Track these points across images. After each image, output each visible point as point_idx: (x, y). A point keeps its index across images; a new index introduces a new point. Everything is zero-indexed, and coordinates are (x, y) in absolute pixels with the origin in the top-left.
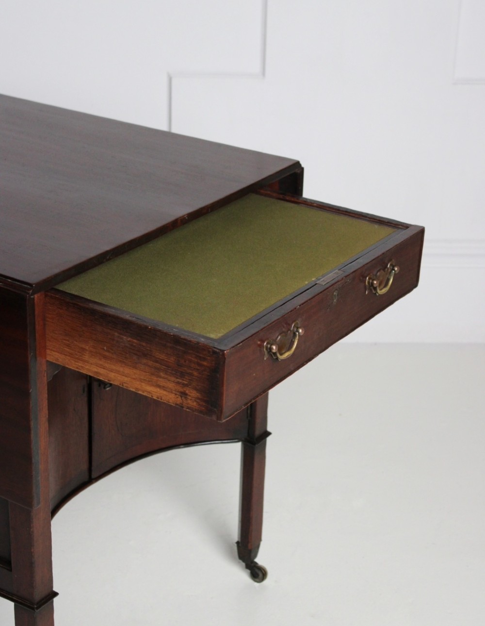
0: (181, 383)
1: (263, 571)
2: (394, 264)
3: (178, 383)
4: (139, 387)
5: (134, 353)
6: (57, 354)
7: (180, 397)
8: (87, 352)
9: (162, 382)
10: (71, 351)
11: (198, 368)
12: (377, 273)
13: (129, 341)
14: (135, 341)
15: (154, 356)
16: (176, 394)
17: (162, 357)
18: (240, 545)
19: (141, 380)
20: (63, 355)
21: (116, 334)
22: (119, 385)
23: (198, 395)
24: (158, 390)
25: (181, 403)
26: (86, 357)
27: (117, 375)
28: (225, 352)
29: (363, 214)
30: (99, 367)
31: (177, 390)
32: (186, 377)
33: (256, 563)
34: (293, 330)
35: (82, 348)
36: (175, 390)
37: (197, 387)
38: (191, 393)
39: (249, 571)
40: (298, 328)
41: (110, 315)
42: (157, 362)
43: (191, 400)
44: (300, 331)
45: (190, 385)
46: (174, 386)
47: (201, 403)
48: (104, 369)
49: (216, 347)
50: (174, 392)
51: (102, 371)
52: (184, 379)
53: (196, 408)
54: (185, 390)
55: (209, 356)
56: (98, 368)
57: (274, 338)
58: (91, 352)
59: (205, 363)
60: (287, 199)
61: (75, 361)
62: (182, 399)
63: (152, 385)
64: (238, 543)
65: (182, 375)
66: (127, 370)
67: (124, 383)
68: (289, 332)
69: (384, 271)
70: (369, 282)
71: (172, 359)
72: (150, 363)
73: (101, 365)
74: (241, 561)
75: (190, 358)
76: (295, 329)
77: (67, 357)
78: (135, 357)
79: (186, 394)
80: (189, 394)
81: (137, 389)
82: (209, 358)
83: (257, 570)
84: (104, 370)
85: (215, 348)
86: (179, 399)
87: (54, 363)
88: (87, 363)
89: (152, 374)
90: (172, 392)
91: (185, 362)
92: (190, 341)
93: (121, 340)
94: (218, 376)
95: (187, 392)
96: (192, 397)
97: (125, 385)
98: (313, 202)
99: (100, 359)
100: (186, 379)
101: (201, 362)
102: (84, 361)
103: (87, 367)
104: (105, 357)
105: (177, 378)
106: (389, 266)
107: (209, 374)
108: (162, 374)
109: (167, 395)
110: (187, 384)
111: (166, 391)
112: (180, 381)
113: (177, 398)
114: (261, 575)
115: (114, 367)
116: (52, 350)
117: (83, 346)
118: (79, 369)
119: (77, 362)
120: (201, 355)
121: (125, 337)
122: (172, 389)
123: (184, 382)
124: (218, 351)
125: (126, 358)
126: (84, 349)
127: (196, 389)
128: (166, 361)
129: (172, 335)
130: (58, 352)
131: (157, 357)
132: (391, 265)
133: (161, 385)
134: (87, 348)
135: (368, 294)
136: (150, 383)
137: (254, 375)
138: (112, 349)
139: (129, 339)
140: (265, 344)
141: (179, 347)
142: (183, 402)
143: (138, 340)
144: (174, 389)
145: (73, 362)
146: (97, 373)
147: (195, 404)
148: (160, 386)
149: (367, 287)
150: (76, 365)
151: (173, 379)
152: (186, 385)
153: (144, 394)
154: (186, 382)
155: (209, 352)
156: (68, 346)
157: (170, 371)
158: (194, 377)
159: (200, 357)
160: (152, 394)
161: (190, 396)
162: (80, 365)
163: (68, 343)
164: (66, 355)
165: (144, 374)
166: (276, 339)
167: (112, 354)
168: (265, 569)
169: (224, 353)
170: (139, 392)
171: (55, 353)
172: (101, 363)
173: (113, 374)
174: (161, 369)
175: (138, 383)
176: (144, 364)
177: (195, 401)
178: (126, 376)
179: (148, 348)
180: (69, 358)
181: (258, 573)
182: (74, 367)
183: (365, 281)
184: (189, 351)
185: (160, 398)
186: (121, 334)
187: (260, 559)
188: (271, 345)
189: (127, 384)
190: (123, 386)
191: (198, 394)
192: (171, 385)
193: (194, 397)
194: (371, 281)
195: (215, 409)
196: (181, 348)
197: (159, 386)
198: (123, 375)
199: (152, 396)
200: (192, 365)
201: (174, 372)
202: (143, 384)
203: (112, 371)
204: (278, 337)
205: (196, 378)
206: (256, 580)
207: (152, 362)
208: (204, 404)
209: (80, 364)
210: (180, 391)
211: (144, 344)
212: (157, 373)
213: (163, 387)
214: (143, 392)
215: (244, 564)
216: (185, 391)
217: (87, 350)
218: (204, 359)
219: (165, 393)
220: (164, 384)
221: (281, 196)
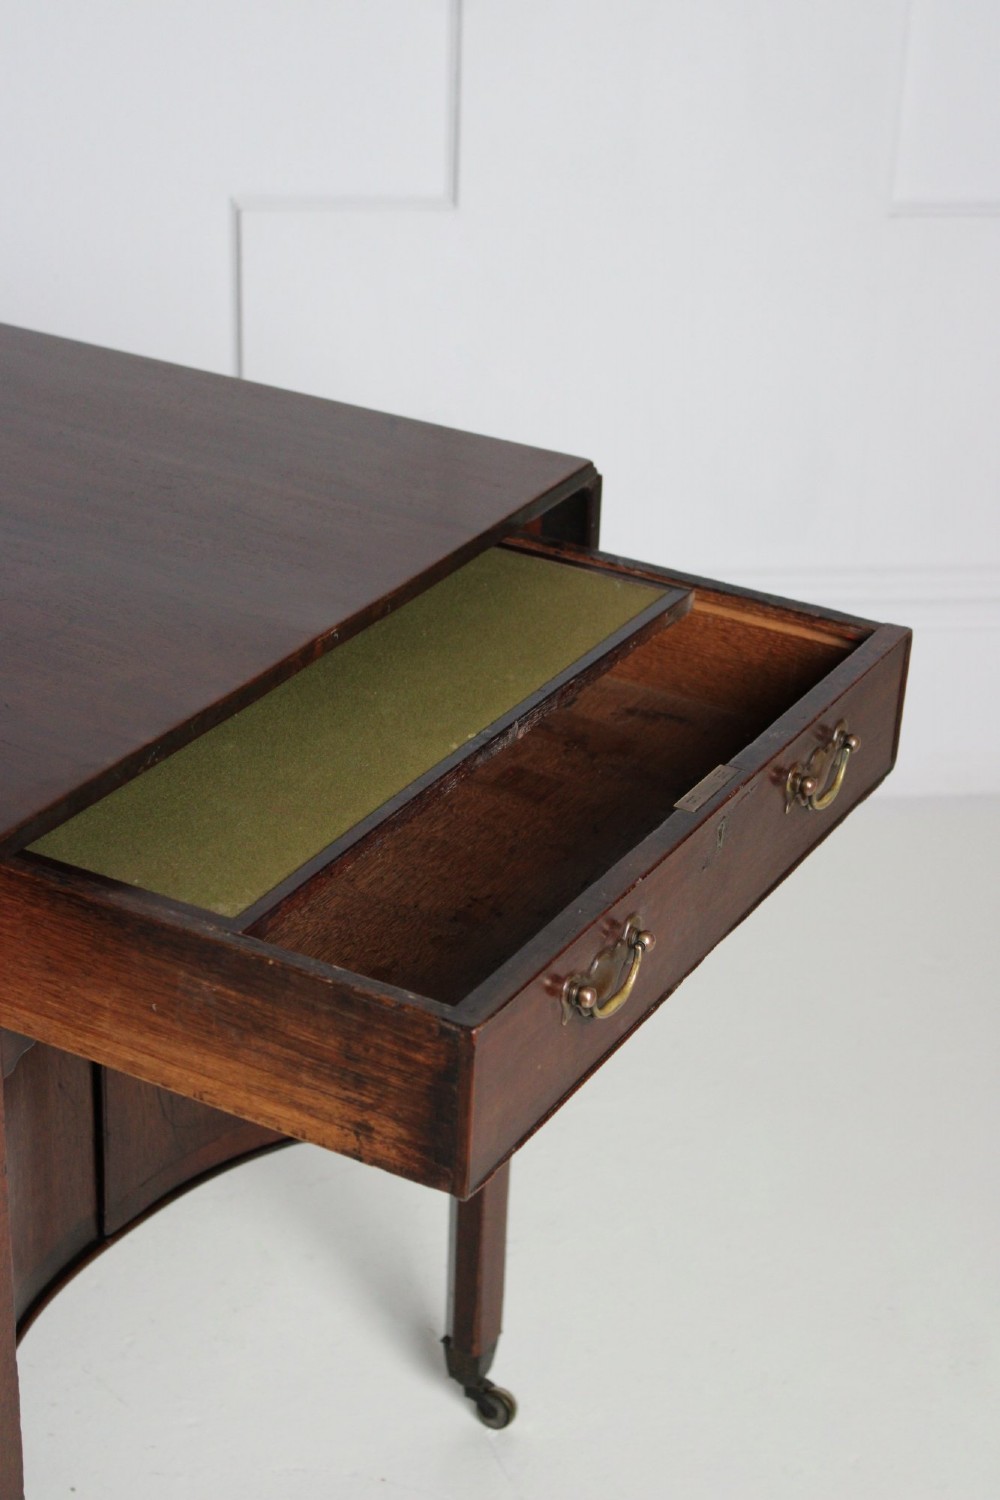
0: (355, 1100)
1: (505, 1402)
2: (847, 730)
3: (349, 1101)
4: (245, 1104)
5: (228, 1023)
6: (27, 1014)
7: (352, 1134)
8: (107, 1014)
9: (305, 1096)
10: (64, 1009)
11: (403, 1067)
12: (811, 757)
13: (216, 993)
14: (233, 993)
15: (283, 1033)
16: (343, 1127)
17: (306, 1035)
18: (452, 1346)
19: (249, 1089)
20: (44, 1019)
21: (182, 973)
22: (191, 1096)
23: (402, 1132)
24: (296, 1114)
25: (355, 1150)
26: (105, 1025)
27: (185, 1072)
28: (474, 1032)
29: (759, 598)
30: (140, 1051)
31: (346, 1117)
32: (369, 1087)
33: (491, 1384)
34: (629, 939)
35: (92, 1003)
36: (341, 1118)
37: (398, 1112)
38: (381, 1126)
39: (473, 1404)
40: (639, 934)
41: (163, 928)
42: (290, 1047)
43: (381, 1142)
44: (647, 941)
45: (379, 1107)
46: (337, 1108)
47: (411, 1152)
48: (153, 1056)
49: (448, 1017)
50: (337, 1121)
51: (145, 1060)
52: (365, 1093)
53: (397, 1163)
54: (366, 1117)
55: (431, 1041)
56: (135, 1053)
57: (585, 968)
58: (115, 1012)
59: (420, 1057)
60: (567, 557)
61: (76, 1035)
62: (358, 1140)
63: (279, 1102)
64: (446, 1340)
65: (359, 1082)
66: (212, 1063)
67: (206, 1092)
68: (619, 945)
69: (826, 751)
70: (793, 785)
71: (332, 1043)
72: (273, 1048)
73: (143, 1046)
74: (453, 1381)
75: (379, 1041)
76: (634, 937)
77: (55, 1023)
78: (233, 1032)
79: (370, 1129)
80: (377, 1128)
81: (241, 1109)
82: (428, 1044)
83: (491, 1401)
84: (154, 1059)
85: (445, 1020)
86: (352, 1138)
87: (20, 1035)
88: (108, 1039)
89: (280, 1076)
90: (331, 1122)
91: (367, 1050)
92: (380, 1002)
93: (197, 990)
94: (455, 1088)
95: (372, 1123)
96: (385, 1138)
97: (207, 1097)
98: (631, 566)
99: (141, 1033)
100: (370, 1092)
101: (407, 1053)
102: (100, 1035)
103: (106, 1050)
104: (154, 1029)
105: (345, 1089)
106: (835, 736)
107: (429, 1083)
108: (305, 1077)
109: (318, 1129)
110: (371, 1105)
111: (317, 1118)
112: (354, 1095)
113: (346, 1135)
114: (501, 1412)
115: (178, 1054)
116: (12, 1004)
117: (96, 999)
118: (87, 1053)
119: (80, 1036)
120: (412, 1038)
121: (206, 983)
122: (330, 1115)
123: (364, 1098)
124: (454, 1028)
125: (208, 1032)
126: (97, 1007)
127: (396, 1119)
128: (317, 1047)
129: (330, 984)
130: (31, 1011)
131: (292, 1035)
132: (841, 733)
133: (303, 1102)
134: (106, 1003)
135: (790, 813)
136: (272, 1095)
137: (539, 1067)
138: (172, 1011)
139: (217, 988)
140: (565, 987)
141: (348, 1015)
142: (361, 1144)
143: (240, 991)
144: (336, 1115)
145: (70, 1035)
146: (132, 1064)
147: (393, 1152)
148: (301, 1105)
149: (790, 796)
150: (79, 1042)
151: (333, 1090)
152: (371, 1107)
153: (259, 1122)
154: (369, 1101)
155: (430, 1030)
156: (56, 996)
157: (327, 1072)
158: (390, 1089)
159: (407, 1041)
160: (278, 1121)
161: (379, 1133)
162: (88, 1043)
163: (57, 988)
164: (51, 1018)
165: (258, 1073)
166: (590, 969)
167: (173, 1020)
168: (511, 1396)
169: (471, 1035)
170: (247, 1117)
171: (22, 1012)
172: (142, 1040)
173: (177, 1070)
174: (304, 1066)
175: (242, 1094)
176: (258, 1050)
177: (395, 1146)
178: (209, 1077)
179: (269, 1014)
180: (59, 1025)
181: (494, 1407)
182: (72, 1048)
183: (785, 784)
184: (376, 1026)
185: (300, 1133)
186: (195, 975)
187: (500, 1374)
188: (581, 989)
189: (214, 1095)
190: (202, 1099)
191: (401, 1130)
192: (330, 1106)
193: (391, 1138)
194: (799, 782)
195: (447, 1169)
196: (355, 1017)
197: (299, 1107)
198: (203, 1075)
199: (279, 1129)
200: (386, 1060)
201: (336, 1074)
202: (254, 1098)
203: (172, 1061)
204: (593, 964)
205: (396, 1091)
206: (492, 1422)
207: (278, 1047)
208: (418, 1155)
209: (89, 1041)
210: (353, 1119)
211: (256, 1002)
212: (290, 1074)
213: (310, 1108)
214: (257, 1118)
215: (461, 1388)
216: (366, 1121)
217: (106, 1008)
218: (419, 1048)
219: (314, 1122)
220: (311, 1100)
221: (552, 551)
